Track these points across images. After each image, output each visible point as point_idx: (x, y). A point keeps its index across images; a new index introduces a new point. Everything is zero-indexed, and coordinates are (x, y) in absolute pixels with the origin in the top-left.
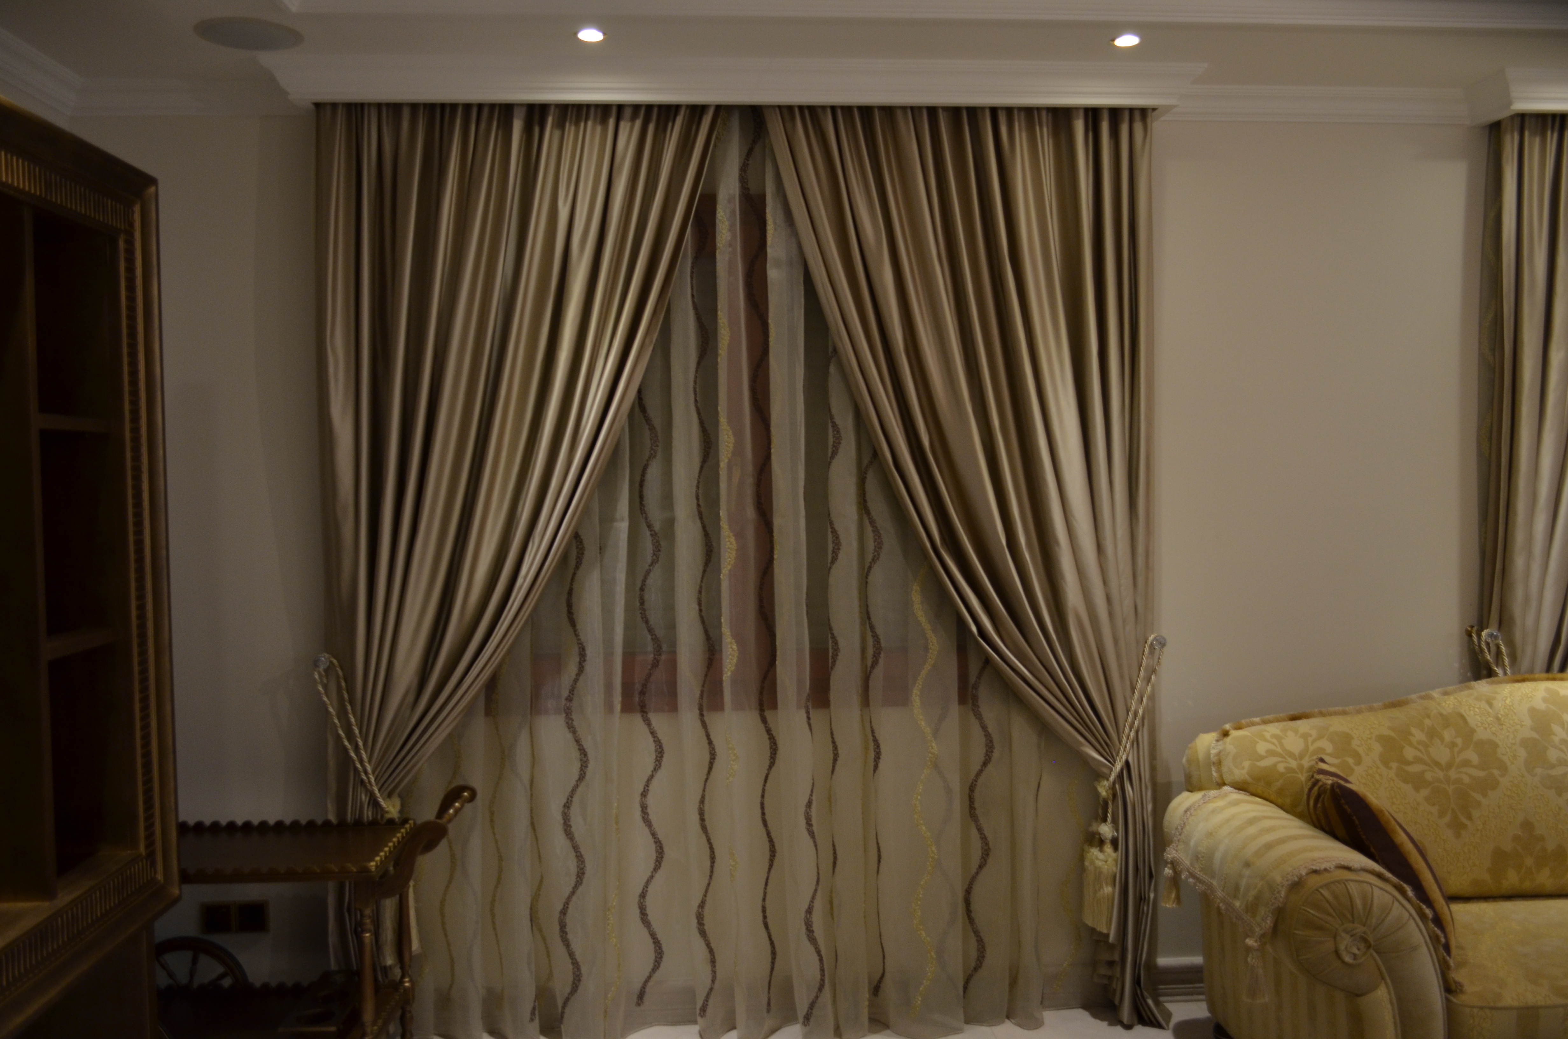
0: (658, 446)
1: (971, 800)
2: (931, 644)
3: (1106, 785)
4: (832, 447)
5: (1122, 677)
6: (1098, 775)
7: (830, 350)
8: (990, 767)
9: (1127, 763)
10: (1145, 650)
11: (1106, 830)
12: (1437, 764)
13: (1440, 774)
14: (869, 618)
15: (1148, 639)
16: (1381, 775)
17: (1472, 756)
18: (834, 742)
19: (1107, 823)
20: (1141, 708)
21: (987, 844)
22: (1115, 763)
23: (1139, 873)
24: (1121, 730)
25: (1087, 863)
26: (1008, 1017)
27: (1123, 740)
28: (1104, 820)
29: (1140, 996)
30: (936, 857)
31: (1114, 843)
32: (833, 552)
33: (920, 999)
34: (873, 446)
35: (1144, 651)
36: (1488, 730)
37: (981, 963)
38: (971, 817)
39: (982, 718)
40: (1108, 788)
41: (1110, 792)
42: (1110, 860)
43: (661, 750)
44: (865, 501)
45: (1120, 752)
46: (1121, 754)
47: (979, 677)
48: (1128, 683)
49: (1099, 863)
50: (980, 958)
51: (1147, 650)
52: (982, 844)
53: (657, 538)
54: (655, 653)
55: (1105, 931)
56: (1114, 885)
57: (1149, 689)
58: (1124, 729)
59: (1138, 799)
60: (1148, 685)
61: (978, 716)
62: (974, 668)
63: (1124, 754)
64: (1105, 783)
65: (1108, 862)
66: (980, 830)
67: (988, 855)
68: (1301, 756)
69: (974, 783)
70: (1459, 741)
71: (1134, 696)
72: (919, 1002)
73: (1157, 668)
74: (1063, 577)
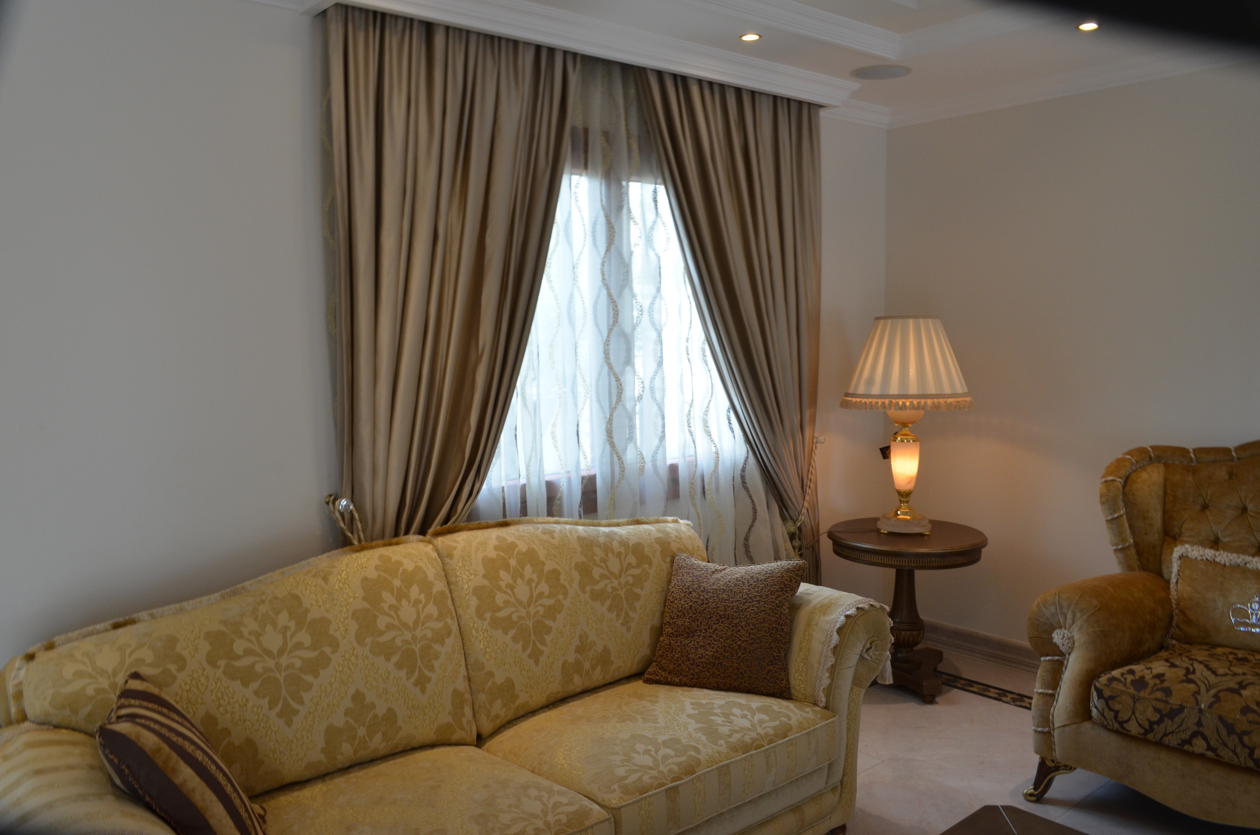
12: (269, 653)
13: (271, 663)
16: (207, 678)
17: (305, 637)
36: (322, 607)
68: (115, 673)
70: (292, 624)
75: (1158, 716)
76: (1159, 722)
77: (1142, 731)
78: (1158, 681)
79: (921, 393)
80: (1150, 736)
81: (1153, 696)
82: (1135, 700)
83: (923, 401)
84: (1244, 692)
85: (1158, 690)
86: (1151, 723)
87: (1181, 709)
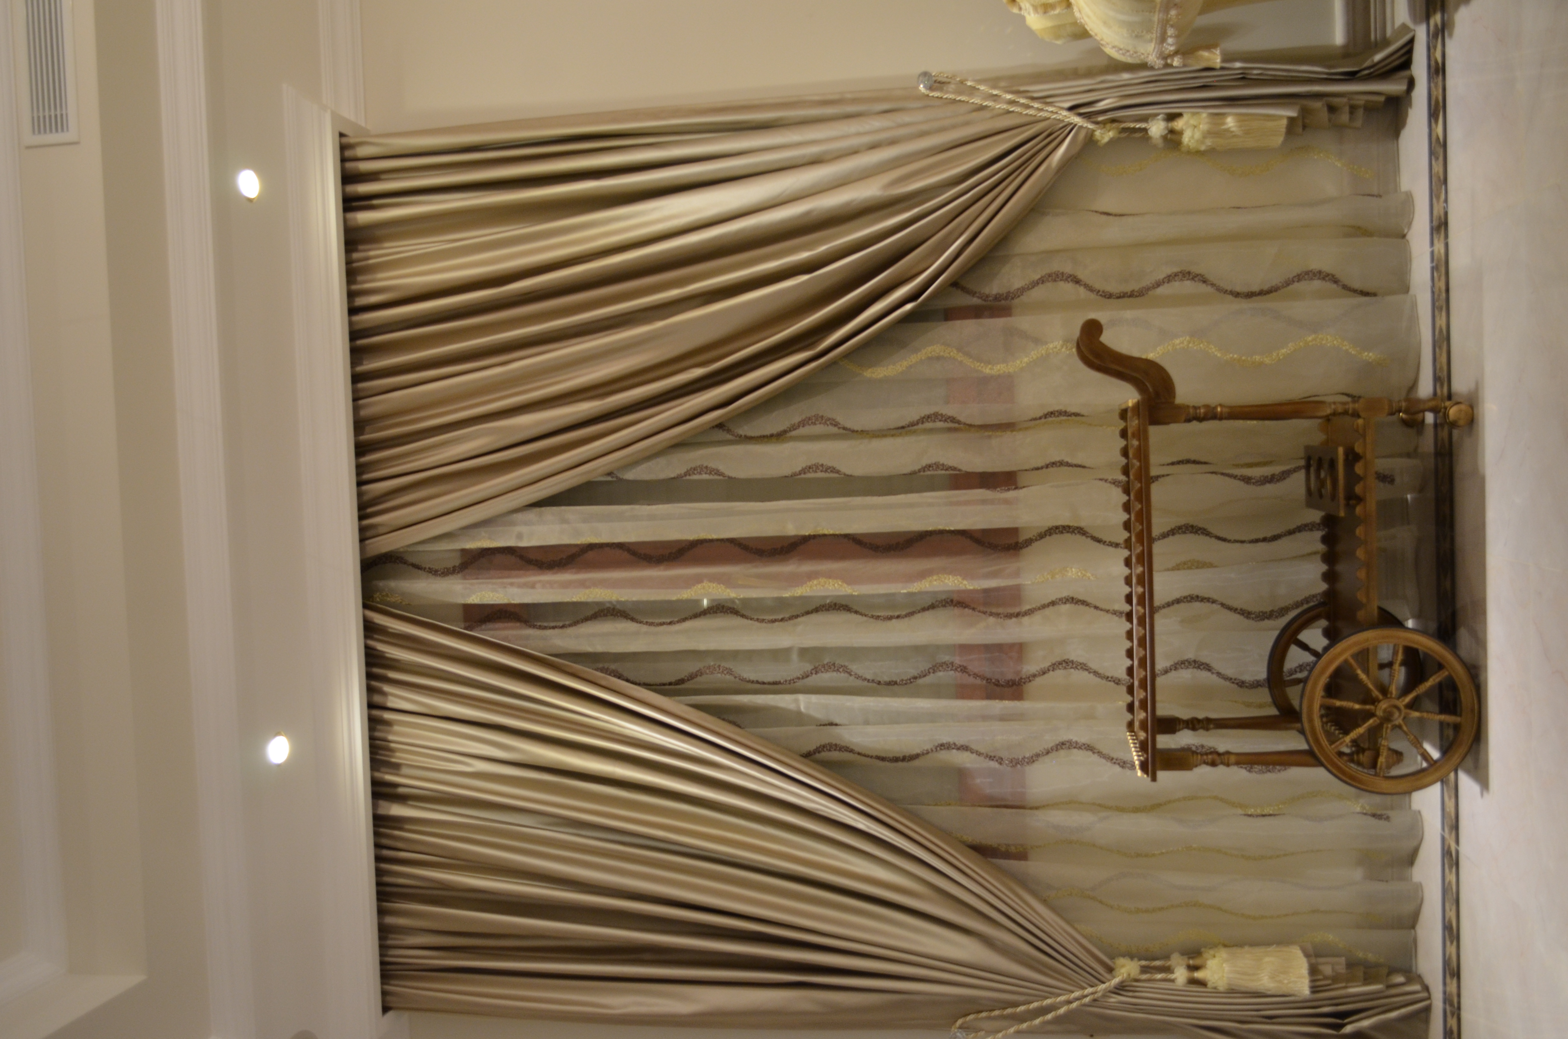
0: (719, 666)
1: (1122, 296)
2: (933, 353)
3: (1100, 133)
4: (711, 476)
5: (967, 124)
6: (1090, 141)
7: (609, 479)
8: (1081, 275)
9: (1071, 109)
10: (936, 95)
11: (1157, 129)
14: (903, 427)
15: (924, 93)
18: (1047, 466)
19: (1148, 127)
20: (1004, 96)
21: (1176, 275)
22: (1072, 123)
23: (1208, 84)
24: (1032, 119)
25: (1203, 148)
26: (1404, 236)
27: (1043, 116)
28: (1145, 130)
29: (1372, 70)
30: (1188, 338)
31: (1171, 117)
32: (826, 471)
33: (1366, 354)
34: (710, 428)
35: (937, 97)
37: (1328, 275)
38: (1143, 295)
39: (1022, 287)
40: (1105, 129)
41: (1108, 126)
42: (1193, 122)
43: (1064, 663)
44: (772, 436)
45: (1058, 118)
46: (1061, 117)
47: (973, 293)
48: (975, 114)
49: (1198, 135)
50: (1322, 276)
51: (936, 94)
52: (1176, 281)
53: (820, 667)
54: (949, 669)
55: (1285, 122)
56: (1223, 115)
57: (982, 88)
58: (1031, 115)
59: (1116, 92)
60: (978, 89)
61: (1019, 293)
62: (961, 300)
63: (1061, 114)
64: (1098, 133)
65: (1195, 123)
66: (1158, 284)
67: (1189, 273)
69: (1100, 293)
71: (990, 106)
72: (1371, 354)
73: (958, 79)
74: (848, 204)
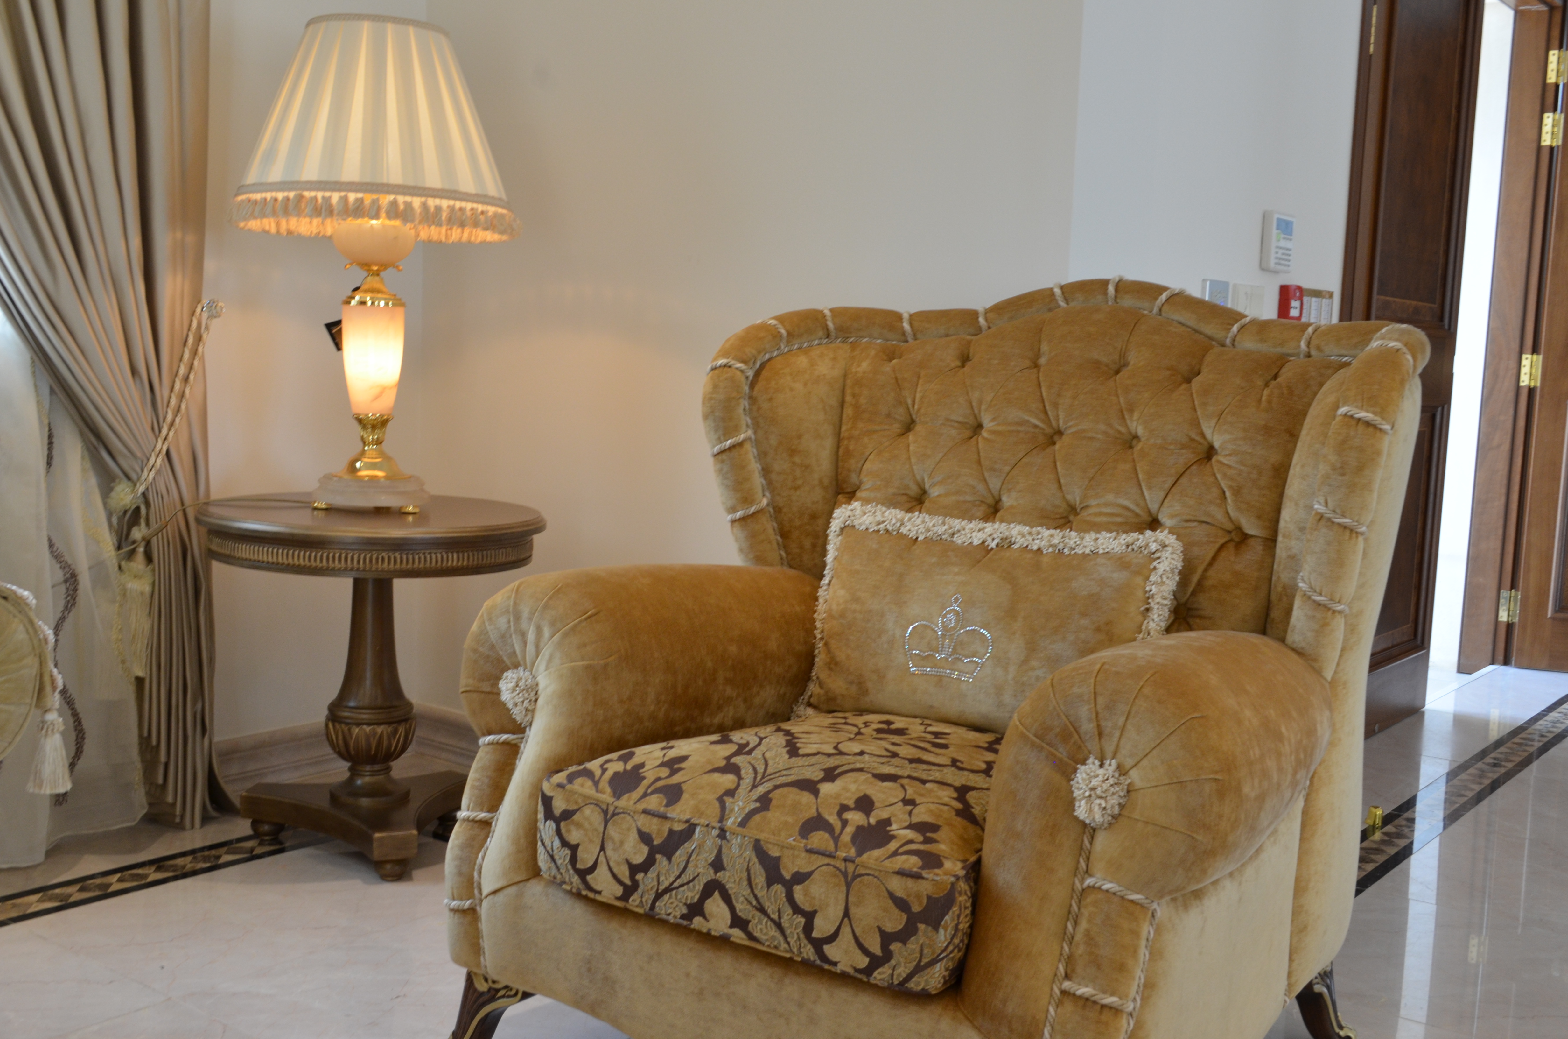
75: (645, 850)
76: (647, 865)
77: (619, 891)
78: (665, 772)
79: (367, 179)
80: (634, 902)
81: (642, 806)
82: (608, 816)
83: (368, 198)
84: (826, 788)
85: (657, 791)
86: (634, 869)
87: (690, 830)
